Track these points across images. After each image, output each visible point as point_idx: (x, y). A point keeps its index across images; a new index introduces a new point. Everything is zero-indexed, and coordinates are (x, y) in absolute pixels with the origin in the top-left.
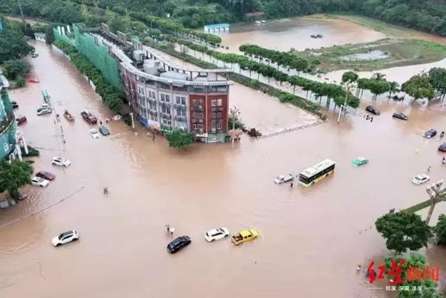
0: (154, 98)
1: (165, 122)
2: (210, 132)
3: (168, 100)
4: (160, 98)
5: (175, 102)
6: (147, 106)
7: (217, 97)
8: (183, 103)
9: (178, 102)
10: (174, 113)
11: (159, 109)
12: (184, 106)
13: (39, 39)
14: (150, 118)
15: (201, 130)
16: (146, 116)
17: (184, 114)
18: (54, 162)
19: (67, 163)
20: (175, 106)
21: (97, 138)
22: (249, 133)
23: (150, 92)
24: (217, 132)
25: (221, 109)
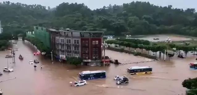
0: (63, 42)
1: (68, 55)
2: (92, 59)
3: (70, 42)
4: (66, 42)
5: (73, 43)
6: (60, 47)
7: (95, 40)
8: (78, 43)
9: (75, 43)
10: (73, 49)
11: (65, 48)
12: (78, 44)
13: (20, 39)
14: (61, 54)
15: (87, 58)
16: (59, 54)
17: (78, 49)
18: (4, 69)
19: (11, 70)
20: (73, 45)
21: (32, 64)
22: (114, 63)
23: (61, 39)
24: (96, 59)
25: (98, 46)
